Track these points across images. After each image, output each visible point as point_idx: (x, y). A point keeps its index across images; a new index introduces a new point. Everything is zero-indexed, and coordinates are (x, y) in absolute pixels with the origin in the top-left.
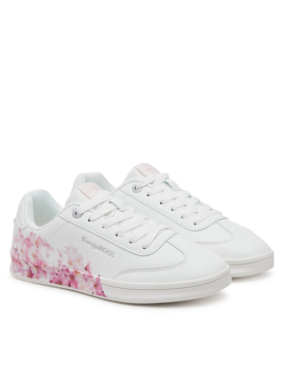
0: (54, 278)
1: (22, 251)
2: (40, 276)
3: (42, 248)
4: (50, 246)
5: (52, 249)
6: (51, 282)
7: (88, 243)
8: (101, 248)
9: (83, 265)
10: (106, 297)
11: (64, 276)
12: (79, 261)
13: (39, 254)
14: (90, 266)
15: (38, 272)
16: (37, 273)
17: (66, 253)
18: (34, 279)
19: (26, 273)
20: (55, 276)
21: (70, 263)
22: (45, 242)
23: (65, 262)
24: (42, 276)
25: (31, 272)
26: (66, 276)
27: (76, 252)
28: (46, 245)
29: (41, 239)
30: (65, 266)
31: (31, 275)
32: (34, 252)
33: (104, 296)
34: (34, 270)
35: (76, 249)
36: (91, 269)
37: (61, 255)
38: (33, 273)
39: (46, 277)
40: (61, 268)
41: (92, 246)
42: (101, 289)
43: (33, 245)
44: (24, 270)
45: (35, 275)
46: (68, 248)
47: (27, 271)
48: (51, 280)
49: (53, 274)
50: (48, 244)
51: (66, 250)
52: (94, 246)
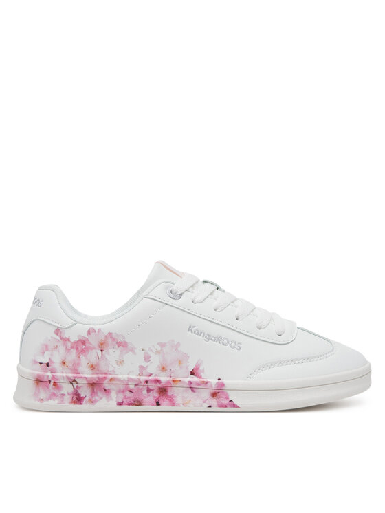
0: (125, 397)
1: (64, 363)
2: (97, 398)
3: (111, 351)
4: (129, 346)
5: (132, 350)
6: (120, 404)
7: (199, 333)
8: (218, 339)
9: (187, 367)
10: (238, 407)
11: (145, 392)
12: (180, 363)
13: (102, 363)
14: (201, 368)
15: (93, 393)
16: (92, 395)
17: (158, 352)
18: (85, 405)
19: (68, 398)
20: (128, 394)
21: (163, 368)
22: (121, 339)
23: (153, 368)
24: (101, 398)
25: (79, 395)
26: (149, 390)
27: (176, 349)
28: (122, 344)
29: (114, 336)
30: (151, 375)
31: (78, 399)
32: (93, 360)
33: (235, 406)
34: (85, 392)
35: (179, 344)
36: (203, 371)
37: (147, 358)
38: (83, 395)
39: (109, 398)
40: (143, 378)
41: (204, 338)
42: (227, 398)
43: (93, 348)
44: (64, 395)
45: (87, 398)
46: (162, 345)
47: (69, 394)
48: (120, 401)
49: (123, 391)
50: (126, 343)
51: (159, 348)
52: (208, 337)
